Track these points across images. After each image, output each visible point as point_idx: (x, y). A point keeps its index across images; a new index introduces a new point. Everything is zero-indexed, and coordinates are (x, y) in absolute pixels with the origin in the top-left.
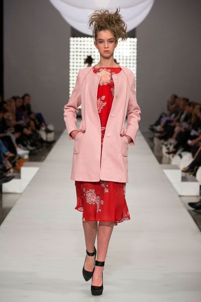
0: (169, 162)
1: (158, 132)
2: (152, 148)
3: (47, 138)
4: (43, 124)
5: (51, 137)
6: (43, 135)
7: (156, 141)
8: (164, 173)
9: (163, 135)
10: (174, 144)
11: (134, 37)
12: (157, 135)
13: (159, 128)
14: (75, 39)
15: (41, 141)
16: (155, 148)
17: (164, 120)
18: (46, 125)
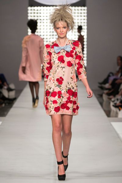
0: (116, 115)
1: (107, 89)
2: (101, 104)
3: (9, 96)
4: (5, 83)
5: (12, 94)
6: (6, 93)
7: (105, 97)
8: (111, 125)
9: (111, 92)
10: (120, 99)
11: (84, 6)
12: (106, 91)
13: (107, 86)
14: (33, 8)
15: (4, 98)
16: (104, 103)
17: (111, 79)
18: (8, 85)
